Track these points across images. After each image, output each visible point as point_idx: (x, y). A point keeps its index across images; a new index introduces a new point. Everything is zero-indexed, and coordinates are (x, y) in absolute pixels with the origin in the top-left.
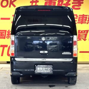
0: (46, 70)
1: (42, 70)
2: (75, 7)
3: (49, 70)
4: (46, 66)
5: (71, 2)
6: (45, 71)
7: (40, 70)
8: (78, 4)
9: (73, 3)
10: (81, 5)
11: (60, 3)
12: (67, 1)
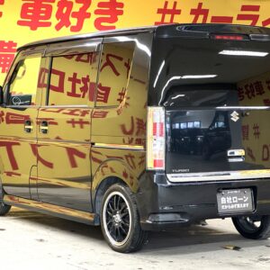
0: (240, 202)
1: (231, 204)
2: (103, 24)
3: (246, 203)
5: (91, 10)
6: (238, 206)
7: (227, 204)
8: (109, 16)
9: (97, 12)
10: (116, 20)
11: (65, 10)
12: (81, 5)
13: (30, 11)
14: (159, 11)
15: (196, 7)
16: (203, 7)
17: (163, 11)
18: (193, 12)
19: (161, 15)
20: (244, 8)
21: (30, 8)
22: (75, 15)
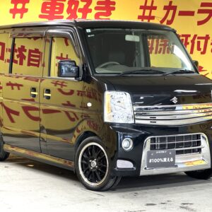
13: (48, 8)
14: (141, 7)
15: (167, 4)
16: (173, 4)
17: (144, 8)
18: (165, 8)
19: (142, 11)
20: (203, 5)
21: (48, 6)
22: (80, 10)
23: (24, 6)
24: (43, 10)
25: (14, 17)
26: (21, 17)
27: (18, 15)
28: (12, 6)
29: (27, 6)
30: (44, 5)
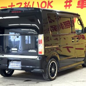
0: (16, 65)
1: (13, 66)
3: (19, 66)
4: (17, 62)
6: (16, 67)
7: (12, 65)
13: (81, 3)
21: (80, 2)
23: (70, 4)
24: (78, 4)
25: (66, 9)
26: (69, 8)
27: (68, 8)
28: (65, 4)
29: (71, 3)
30: (79, 2)
